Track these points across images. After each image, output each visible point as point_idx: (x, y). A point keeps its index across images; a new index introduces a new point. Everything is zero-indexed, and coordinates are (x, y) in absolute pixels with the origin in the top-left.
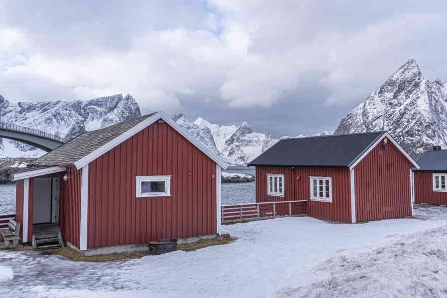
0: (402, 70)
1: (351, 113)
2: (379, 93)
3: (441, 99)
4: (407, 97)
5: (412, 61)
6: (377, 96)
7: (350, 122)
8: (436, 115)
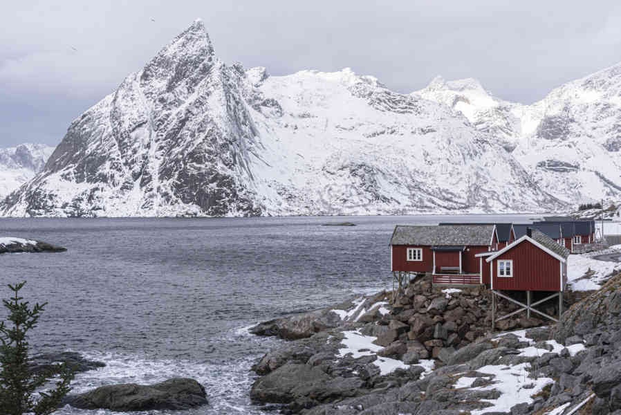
0: (182, 40)
1: (89, 113)
2: (142, 78)
3: (243, 99)
4: (190, 90)
5: (199, 26)
6: (138, 84)
7: (87, 130)
8: (236, 126)
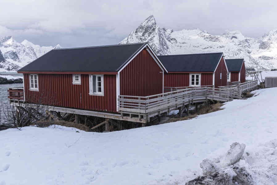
0: (147, 20)
2: (135, 32)
3: (165, 38)
4: (149, 36)
5: (152, 16)
6: (134, 34)
8: (162, 46)
